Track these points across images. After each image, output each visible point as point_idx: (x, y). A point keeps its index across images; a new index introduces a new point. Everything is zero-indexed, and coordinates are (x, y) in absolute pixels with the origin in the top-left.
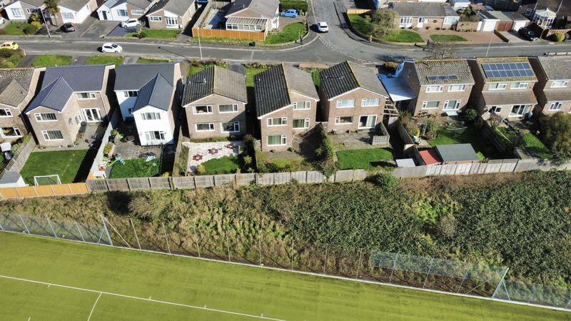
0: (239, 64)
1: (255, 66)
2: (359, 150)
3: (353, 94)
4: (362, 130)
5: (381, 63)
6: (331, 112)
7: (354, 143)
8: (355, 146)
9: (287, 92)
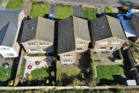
0: (55, 4)
1: (61, 5)
2: (107, 66)
3: (108, 40)
4: (109, 52)
5: (120, 5)
6: (96, 46)
7: (105, 61)
8: (106, 62)
9: (74, 40)
